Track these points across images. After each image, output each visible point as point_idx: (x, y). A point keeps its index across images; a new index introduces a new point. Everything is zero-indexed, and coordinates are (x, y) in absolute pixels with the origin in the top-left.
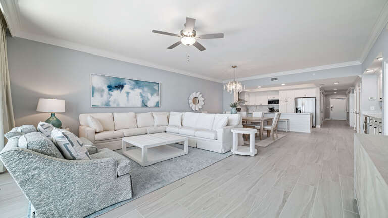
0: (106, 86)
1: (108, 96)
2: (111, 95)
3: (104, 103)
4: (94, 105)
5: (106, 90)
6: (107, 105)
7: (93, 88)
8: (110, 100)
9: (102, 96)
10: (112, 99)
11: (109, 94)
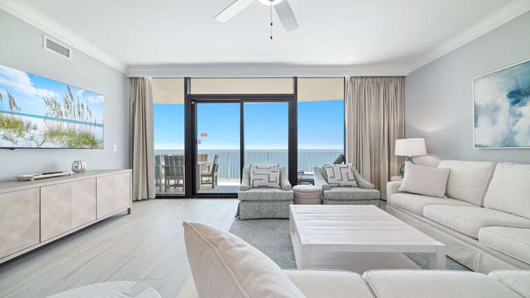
0: (505, 94)
1: (512, 119)
2: (520, 115)
3: (500, 139)
4: (477, 144)
5: (505, 103)
6: (508, 143)
7: (476, 108)
8: (515, 128)
9: (494, 122)
10: (522, 125)
11: (513, 114)
